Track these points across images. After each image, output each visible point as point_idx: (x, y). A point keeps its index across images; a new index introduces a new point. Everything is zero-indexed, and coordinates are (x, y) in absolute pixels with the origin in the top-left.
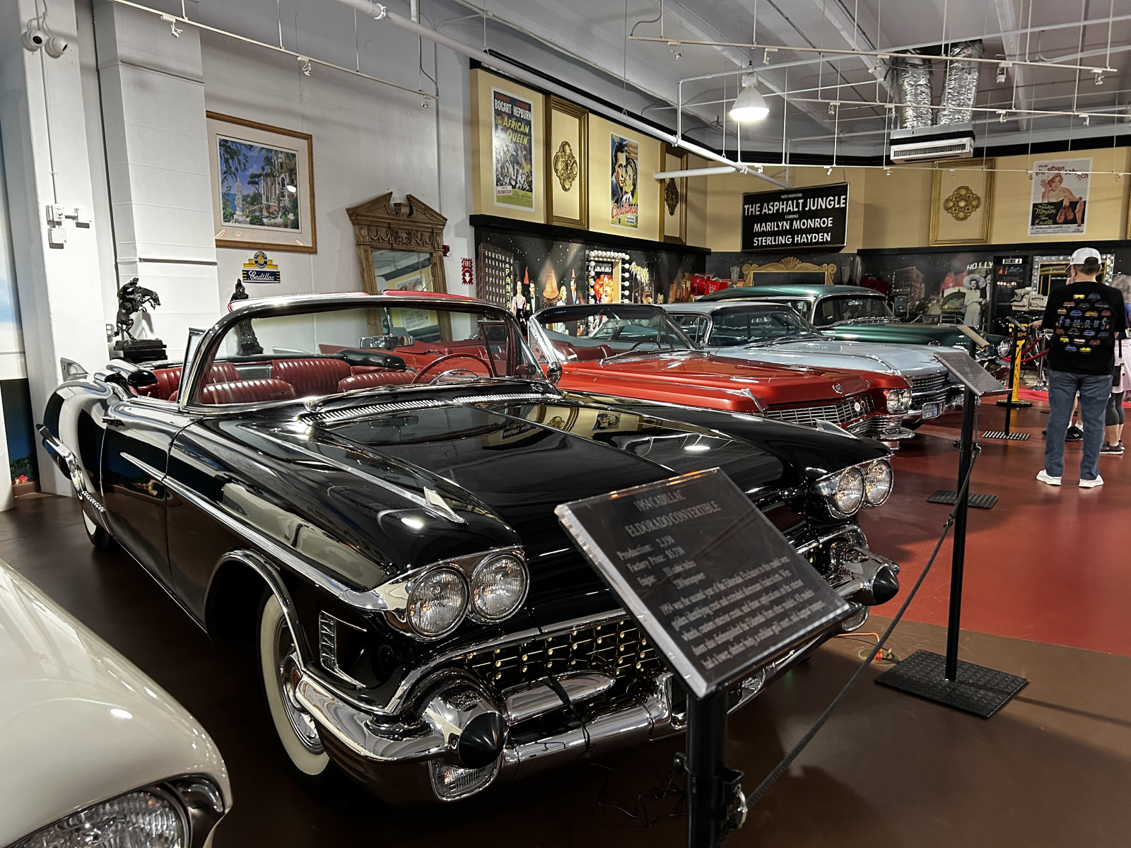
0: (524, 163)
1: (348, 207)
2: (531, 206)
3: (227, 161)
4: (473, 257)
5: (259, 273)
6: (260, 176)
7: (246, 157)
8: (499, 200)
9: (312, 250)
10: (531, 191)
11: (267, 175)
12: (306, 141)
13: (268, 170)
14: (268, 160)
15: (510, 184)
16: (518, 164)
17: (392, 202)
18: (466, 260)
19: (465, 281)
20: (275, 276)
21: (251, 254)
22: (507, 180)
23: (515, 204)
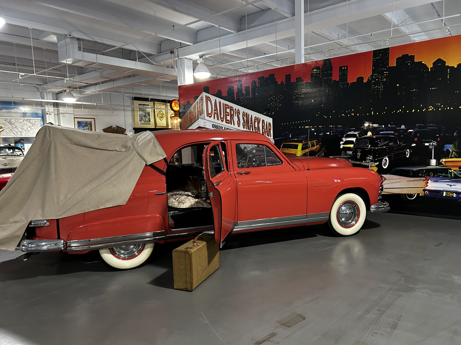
0: (148, 116)
1: (103, 129)
2: (150, 124)
3: (79, 124)
6: (84, 126)
7: (82, 123)
8: (140, 124)
10: (150, 121)
11: (86, 126)
12: (94, 119)
13: (86, 125)
14: (86, 123)
15: (144, 121)
16: (146, 117)
17: (113, 127)
22: (143, 120)
23: (145, 124)
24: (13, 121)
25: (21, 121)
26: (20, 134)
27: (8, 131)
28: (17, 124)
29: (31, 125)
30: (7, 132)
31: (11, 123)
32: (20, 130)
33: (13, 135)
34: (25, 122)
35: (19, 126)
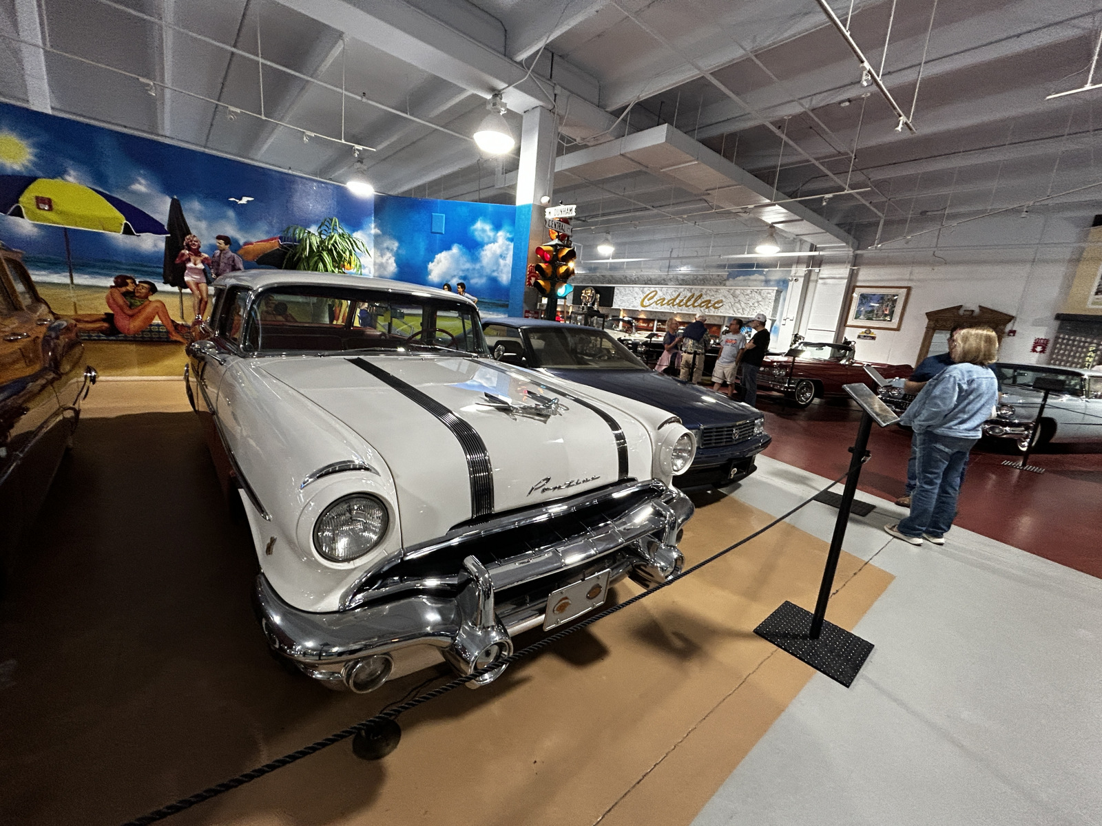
1: (927, 312)
3: (861, 300)
4: (1051, 337)
5: (865, 336)
7: (871, 298)
8: (1094, 304)
9: (898, 329)
12: (906, 290)
13: (881, 302)
14: (882, 298)
18: (1041, 339)
19: (1034, 350)
20: (873, 338)
21: (864, 330)
24: (738, 292)
25: (749, 292)
26: (741, 312)
27: (728, 307)
28: (742, 298)
29: (760, 299)
30: (726, 309)
31: (734, 296)
32: (743, 305)
33: (732, 312)
34: (754, 293)
35: (743, 300)
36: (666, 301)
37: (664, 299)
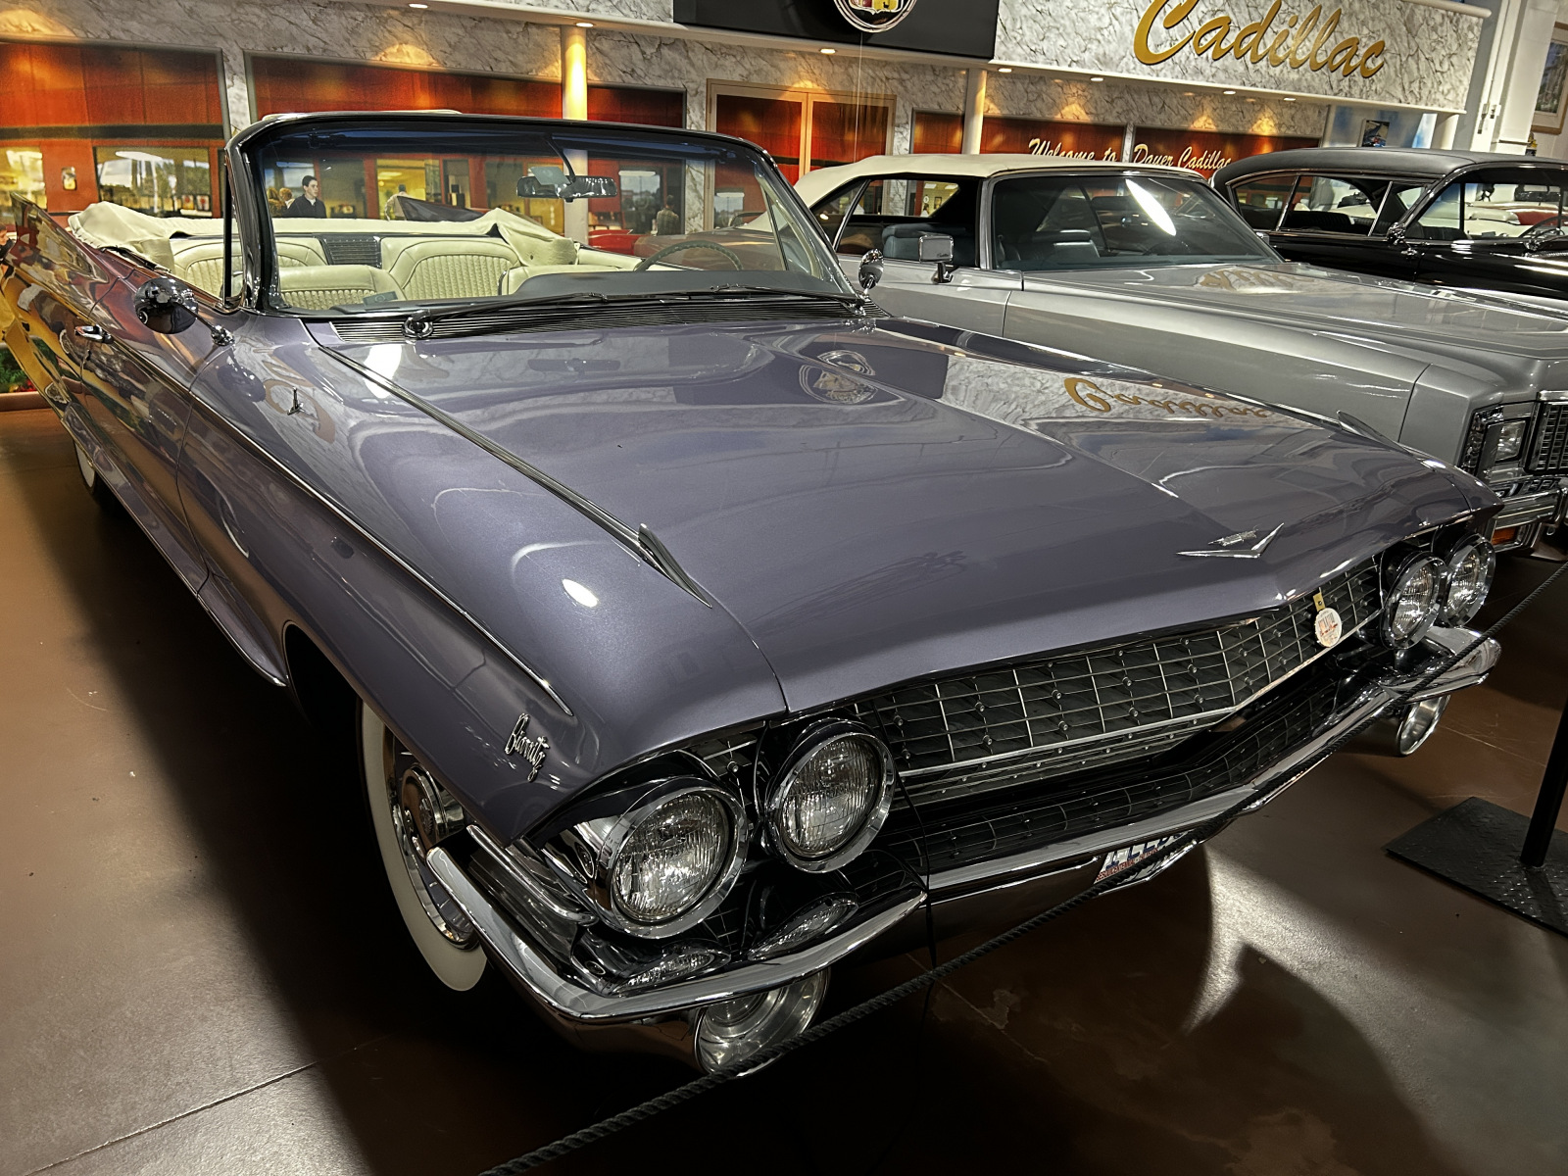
36: (1232, 38)
37: (1225, 25)
